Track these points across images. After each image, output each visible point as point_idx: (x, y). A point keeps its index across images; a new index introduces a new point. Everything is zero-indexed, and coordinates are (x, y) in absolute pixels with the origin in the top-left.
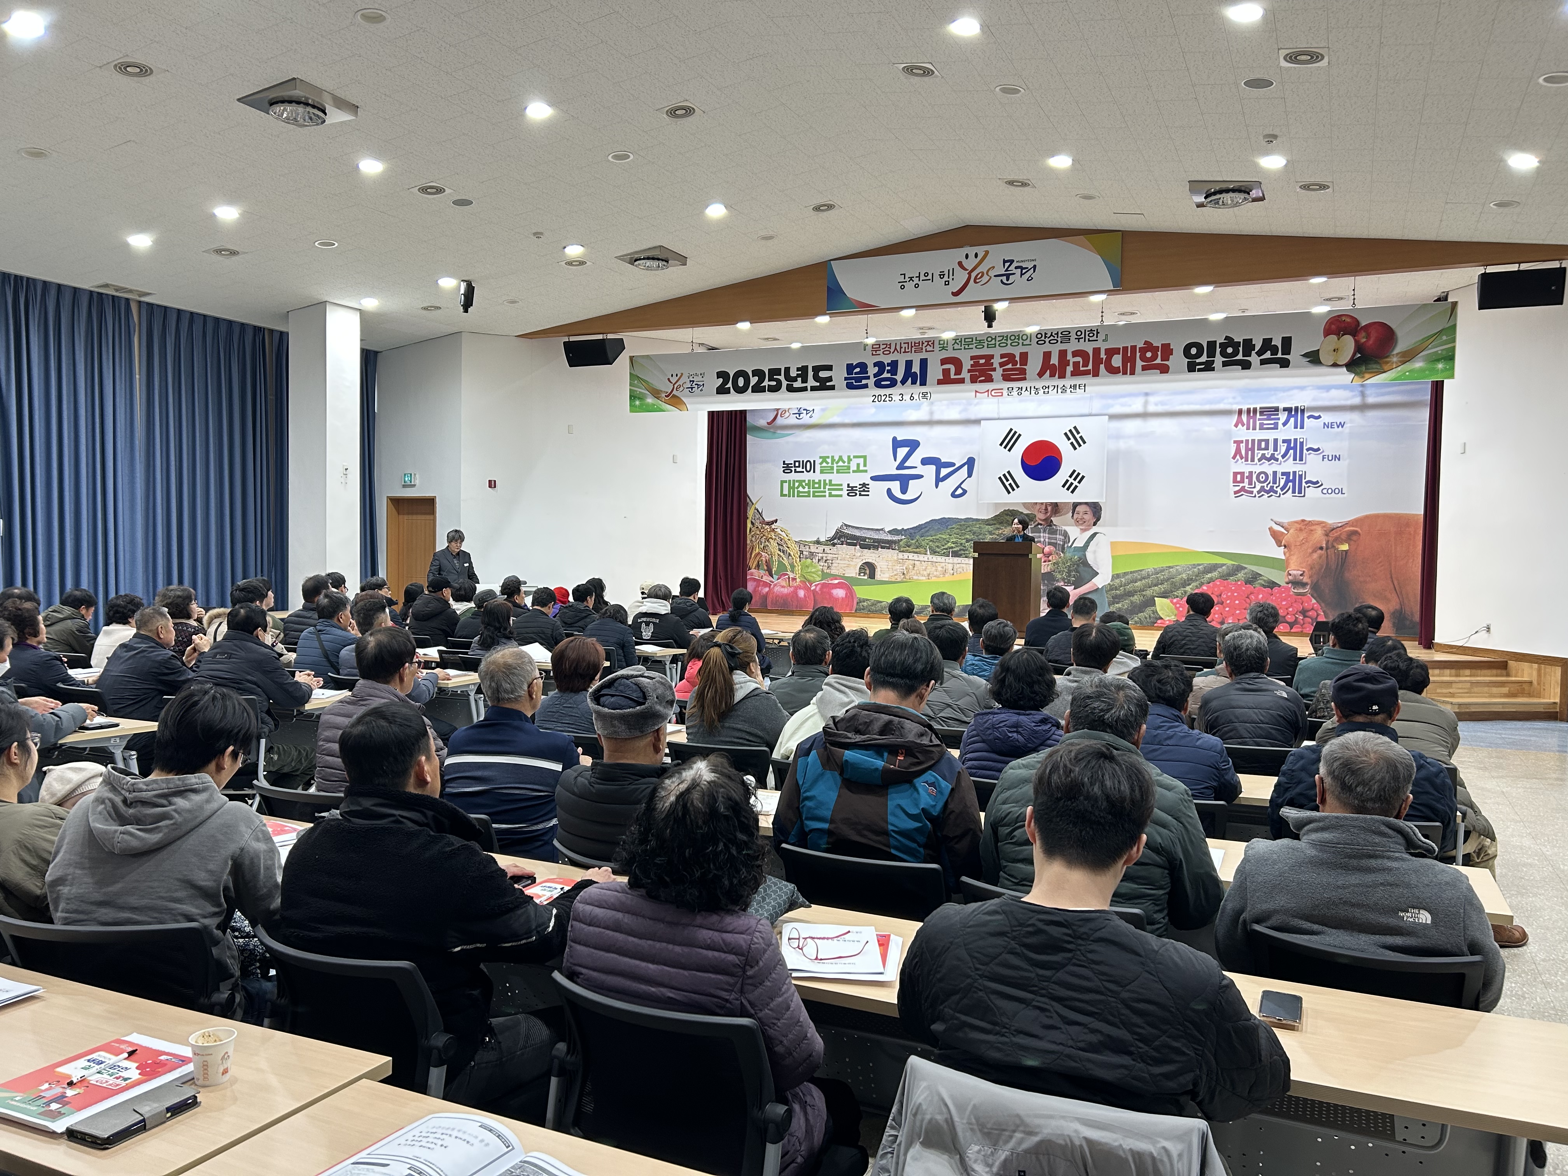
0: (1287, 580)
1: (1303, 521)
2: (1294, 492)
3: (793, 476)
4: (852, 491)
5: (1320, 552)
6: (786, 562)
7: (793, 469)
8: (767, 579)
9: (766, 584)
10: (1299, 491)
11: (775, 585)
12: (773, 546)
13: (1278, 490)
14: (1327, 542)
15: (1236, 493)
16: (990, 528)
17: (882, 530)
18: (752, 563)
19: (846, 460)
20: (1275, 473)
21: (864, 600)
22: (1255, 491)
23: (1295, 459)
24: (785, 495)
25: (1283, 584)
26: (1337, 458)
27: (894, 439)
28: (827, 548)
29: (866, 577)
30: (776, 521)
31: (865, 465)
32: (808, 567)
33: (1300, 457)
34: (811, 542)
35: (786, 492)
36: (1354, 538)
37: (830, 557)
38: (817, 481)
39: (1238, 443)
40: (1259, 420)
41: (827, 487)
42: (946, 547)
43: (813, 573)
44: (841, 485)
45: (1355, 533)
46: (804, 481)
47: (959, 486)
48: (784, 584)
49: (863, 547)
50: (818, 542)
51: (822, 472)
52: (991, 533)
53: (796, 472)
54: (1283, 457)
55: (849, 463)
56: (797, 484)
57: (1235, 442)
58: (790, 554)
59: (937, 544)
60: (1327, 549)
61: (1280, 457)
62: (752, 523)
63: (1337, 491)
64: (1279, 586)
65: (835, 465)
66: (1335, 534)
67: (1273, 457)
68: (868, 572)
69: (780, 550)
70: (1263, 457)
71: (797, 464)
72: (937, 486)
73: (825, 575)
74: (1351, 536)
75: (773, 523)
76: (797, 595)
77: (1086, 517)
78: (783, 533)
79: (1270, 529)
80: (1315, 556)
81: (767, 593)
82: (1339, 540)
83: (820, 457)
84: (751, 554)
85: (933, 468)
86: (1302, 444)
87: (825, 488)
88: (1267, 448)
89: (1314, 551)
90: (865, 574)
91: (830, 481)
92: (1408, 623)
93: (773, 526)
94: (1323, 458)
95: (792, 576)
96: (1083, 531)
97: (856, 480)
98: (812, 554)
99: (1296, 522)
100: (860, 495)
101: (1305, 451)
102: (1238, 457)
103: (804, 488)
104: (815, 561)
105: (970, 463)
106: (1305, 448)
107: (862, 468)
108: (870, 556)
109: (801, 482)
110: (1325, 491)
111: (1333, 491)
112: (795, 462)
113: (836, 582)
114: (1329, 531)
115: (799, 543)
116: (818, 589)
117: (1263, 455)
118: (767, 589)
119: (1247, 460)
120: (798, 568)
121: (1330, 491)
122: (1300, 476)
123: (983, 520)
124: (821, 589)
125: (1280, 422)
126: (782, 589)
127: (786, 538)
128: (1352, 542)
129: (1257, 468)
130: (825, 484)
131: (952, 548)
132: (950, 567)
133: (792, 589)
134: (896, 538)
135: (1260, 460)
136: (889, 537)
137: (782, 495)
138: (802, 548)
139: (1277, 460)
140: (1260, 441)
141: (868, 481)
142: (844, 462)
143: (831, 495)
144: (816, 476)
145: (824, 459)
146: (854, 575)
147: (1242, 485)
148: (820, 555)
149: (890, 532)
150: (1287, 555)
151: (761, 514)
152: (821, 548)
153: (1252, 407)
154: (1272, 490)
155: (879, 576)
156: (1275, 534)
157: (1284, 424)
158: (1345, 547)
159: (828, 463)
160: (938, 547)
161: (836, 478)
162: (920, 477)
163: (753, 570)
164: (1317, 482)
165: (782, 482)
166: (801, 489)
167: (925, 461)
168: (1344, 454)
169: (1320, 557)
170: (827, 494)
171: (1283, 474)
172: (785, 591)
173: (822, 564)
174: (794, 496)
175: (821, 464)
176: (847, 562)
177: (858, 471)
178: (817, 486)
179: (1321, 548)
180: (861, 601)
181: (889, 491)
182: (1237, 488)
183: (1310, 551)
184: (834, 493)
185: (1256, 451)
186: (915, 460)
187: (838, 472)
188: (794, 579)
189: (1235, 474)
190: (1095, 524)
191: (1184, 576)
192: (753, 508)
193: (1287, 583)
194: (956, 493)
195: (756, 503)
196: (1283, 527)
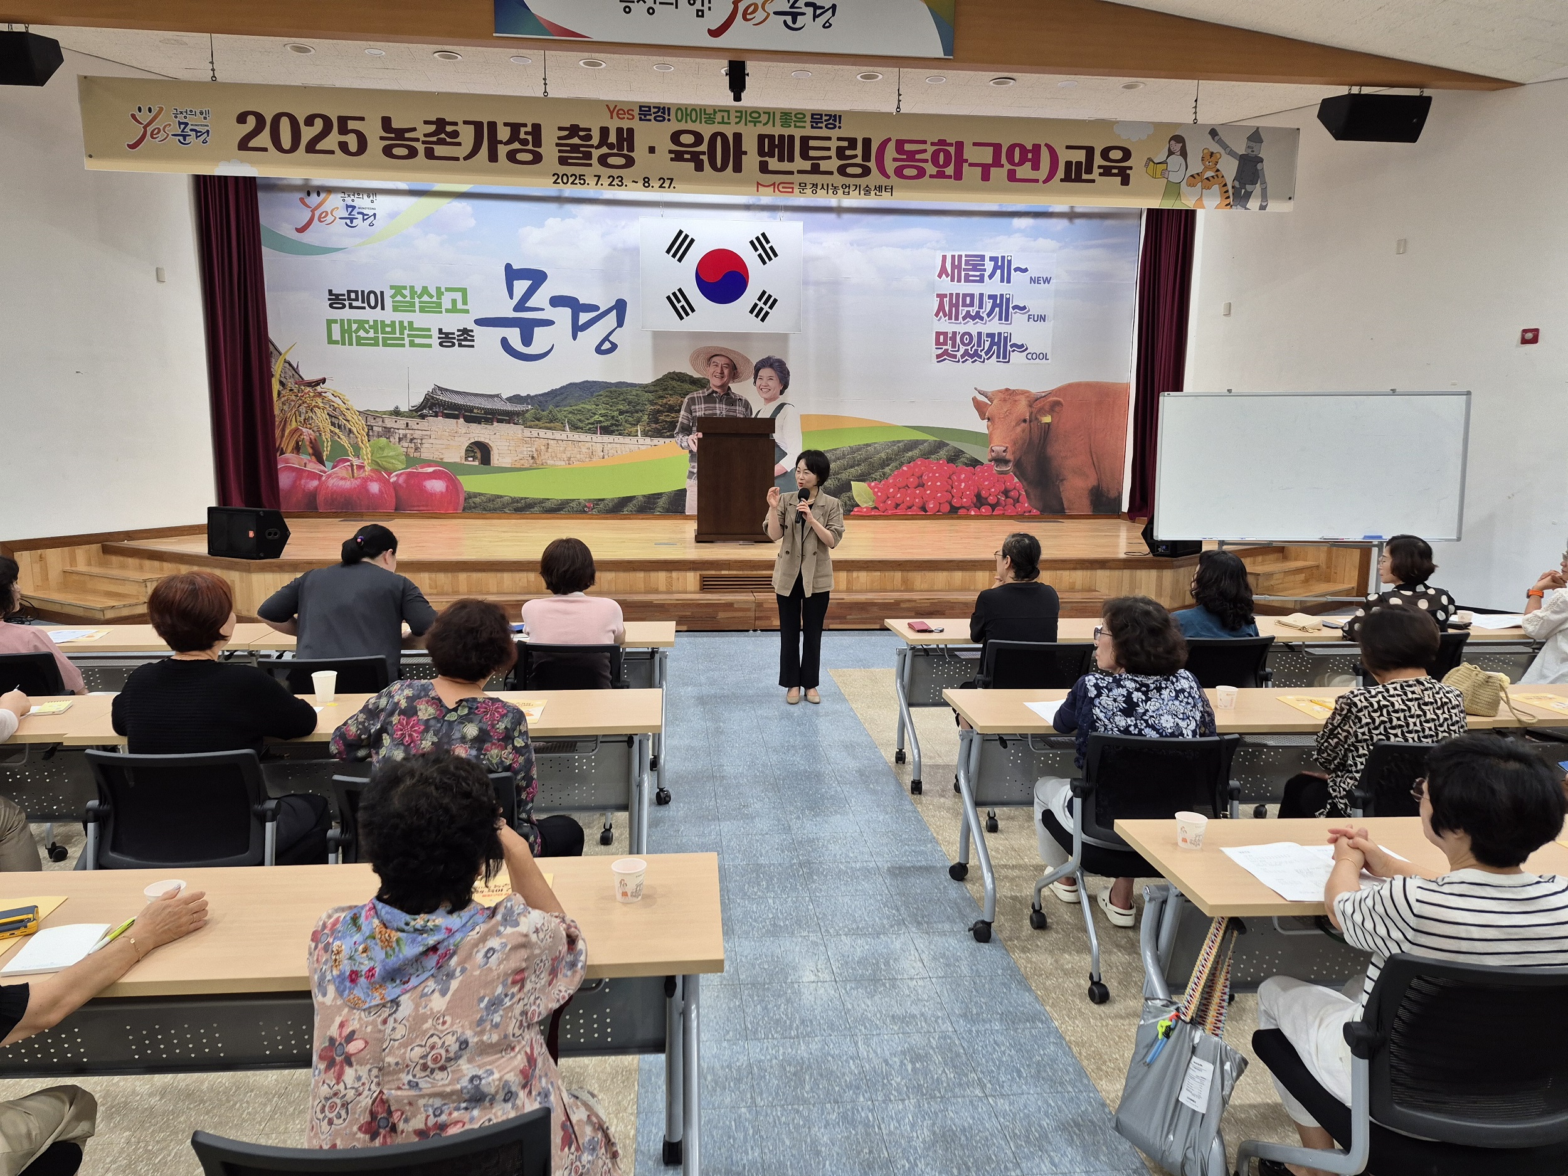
0: (990, 457)
1: (1007, 390)
2: (998, 357)
3: (347, 314)
4: (446, 339)
5: (1023, 424)
6: (344, 441)
7: (347, 303)
8: (313, 467)
9: (313, 476)
10: (1004, 357)
11: (329, 476)
12: (321, 418)
13: (983, 353)
14: (1031, 414)
15: (938, 356)
16: (651, 396)
17: (497, 396)
18: (287, 444)
19: (434, 293)
20: (979, 334)
21: (476, 495)
22: (959, 354)
23: (1000, 319)
24: (336, 342)
25: (986, 462)
26: (1042, 318)
27: (508, 267)
28: (413, 423)
29: (476, 463)
30: (324, 381)
31: (465, 302)
32: (382, 449)
33: (1005, 317)
34: (385, 413)
35: (336, 336)
36: (1057, 409)
37: (417, 434)
38: (388, 322)
39: (941, 297)
40: (964, 270)
41: (406, 332)
42: (592, 420)
43: (391, 457)
44: (429, 330)
45: (1058, 403)
46: (367, 322)
47: (606, 339)
48: (344, 474)
49: (469, 420)
50: (396, 413)
51: (395, 309)
52: (652, 403)
53: (351, 307)
54: (989, 315)
55: (439, 298)
56: (354, 327)
57: (938, 295)
58: (350, 431)
59: (579, 417)
60: (1030, 421)
61: (985, 315)
62: (282, 383)
63: (1041, 356)
64: (982, 464)
65: (417, 300)
66: (1038, 405)
67: (978, 316)
68: (479, 455)
69: (333, 424)
70: (968, 315)
71: (353, 296)
72: (575, 337)
73: (410, 461)
74: (1054, 407)
75: (318, 383)
76: (367, 491)
77: (770, 383)
78: (337, 400)
79: (974, 399)
80: (1019, 429)
81: (316, 488)
82: (1042, 411)
83: (392, 287)
84: (283, 430)
85: (567, 312)
86: (1008, 300)
87: (402, 333)
88: (972, 305)
89: (1018, 424)
90: (475, 458)
91: (411, 323)
92: (1104, 499)
93: (319, 389)
94: (1029, 318)
95: (356, 462)
96: (768, 400)
97: (453, 324)
98: (388, 432)
99: (1000, 391)
100: (460, 345)
101: (1011, 309)
102: (941, 314)
103: (367, 332)
104: (394, 439)
105: (620, 307)
106: (1011, 306)
107: (460, 306)
108: (481, 433)
109: (361, 324)
110: (1029, 356)
111: (1038, 356)
112: (349, 292)
113: (430, 470)
114: (1034, 401)
115: (365, 414)
116: (401, 481)
117: (968, 312)
118: (315, 483)
119: (950, 318)
120: (366, 450)
121: (1034, 356)
122: (1005, 338)
123: (640, 386)
124: (406, 481)
125: (987, 274)
126: (342, 483)
127: (343, 407)
128: (1055, 414)
129: (961, 327)
130: (402, 328)
131: (600, 422)
132: (599, 447)
133: (358, 482)
134: (519, 408)
135: (964, 318)
136: (509, 407)
137: (331, 341)
138: (371, 422)
139: (982, 319)
140: (965, 296)
141: (471, 325)
142: (431, 296)
143: (412, 344)
144: (387, 315)
145: (398, 290)
146: (458, 460)
147: (945, 347)
148: (400, 431)
149: (510, 399)
150: (991, 429)
151: (296, 370)
152: (402, 422)
153: (957, 254)
154: (976, 354)
155: (496, 460)
156: (979, 407)
157: (991, 277)
158: (1047, 419)
159: (404, 296)
160: (580, 420)
161: (420, 320)
162: (549, 323)
163: (288, 455)
164: (1022, 346)
165: (329, 323)
166: (362, 333)
167: (556, 301)
168: (1049, 314)
169: (1023, 431)
170: (407, 341)
171: (988, 335)
172: (347, 485)
173: (406, 445)
174: (351, 344)
175: (393, 297)
176: (445, 442)
177: (454, 310)
178: (388, 329)
179: (1025, 421)
180: (470, 496)
181: (505, 343)
182: (940, 351)
183: (1013, 424)
184: (417, 341)
185: (961, 308)
186: (541, 298)
187: (422, 310)
188: (361, 467)
189: (938, 334)
190: (782, 393)
191: (883, 455)
192: (281, 360)
193: (990, 461)
194: (603, 348)
195: (287, 352)
196: (986, 397)
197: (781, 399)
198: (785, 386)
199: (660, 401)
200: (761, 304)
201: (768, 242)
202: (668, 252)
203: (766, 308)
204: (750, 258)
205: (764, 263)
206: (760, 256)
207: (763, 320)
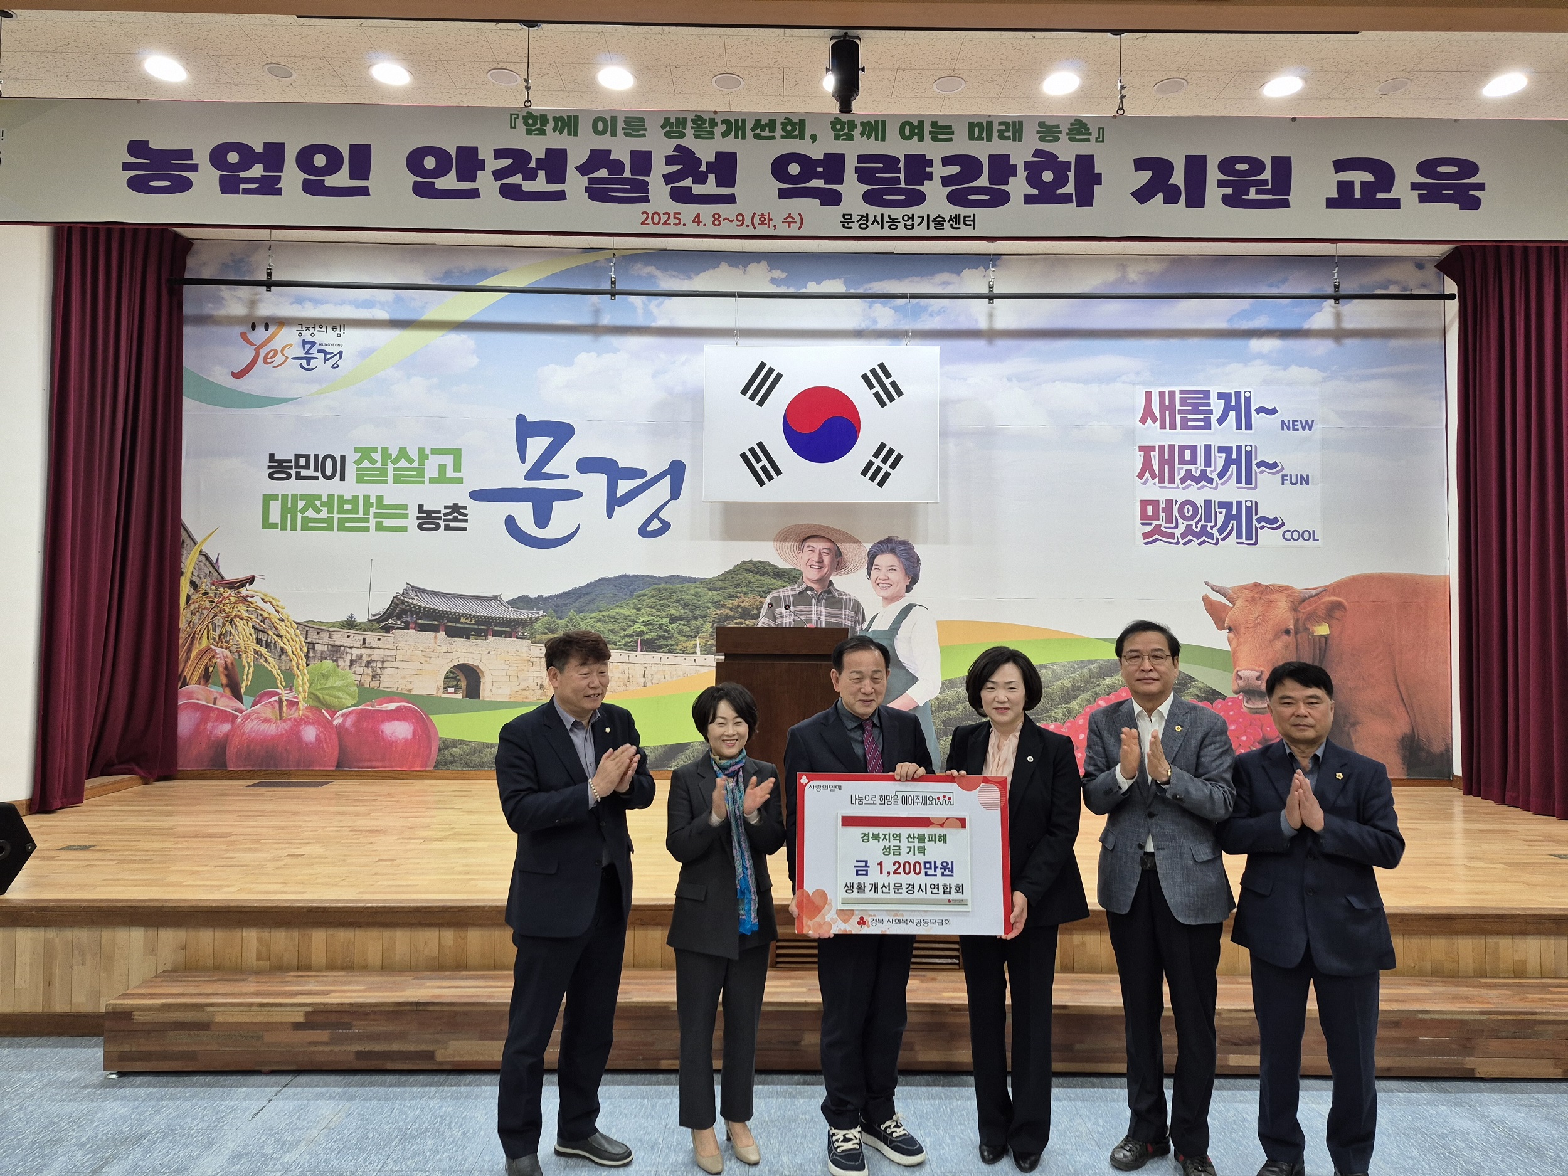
0: (1236, 687)
1: (1256, 585)
2: (1239, 536)
3: (293, 486)
4: (428, 519)
5: (1285, 637)
6: (273, 665)
7: (293, 472)
8: (226, 703)
9: (225, 716)
10: (1248, 536)
11: (247, 717)
12: (243, 634)
13: (1215, 531)
14: (1297, 621)
15: (1146, 536)
16: (716, 596)
17: (495, 598)
18: (191, 669)
19: (414, 455)
20: (1208, 503)
21: (455, 743)
22: (1178, 533)
23: (1239, 481)
24: (274, 526)
25: (1229, 694)
26: (1304, 480)
27: (521, 419)
28: (372, 638)
29: (459, 696)
30: (251, 580)
31: (457, 469)
32: (325, 676)
33: (1246, 478)
34: (333, 625)
35: (275, 517)
36: (1338, 614)
37: (377, 654)
38: (348, 497)
39: (1146, 450)
40: (1180, 412)
41: (373, 510)
42: (630, 631)
43: (338, 689)
44: (405, 507)
45: (1338, 606)
46: (319, 497)
47: (655, 515)
48: (268, 713)
49: (452, 633)
50: (350, 624)
51: (360, 479)
52: (717, 604)
53: (299, 477)
54: (1221, 475)
55: (422, 461)
56: (301, 504)
57: (1142, 449)
58: (283, 651)
59: (611, 626)
60: (1296, 633)
61: (1214, 476)
62: (193, 585)
63: (1306, 535)
64: (1224, 697)
65: (390, 466)
66: (1307, 608)
67: (1204, 477)
68: (463, 684)
69: (259, 641)
70: (1188, 476)
71: (302, 462)
72: (610, 514)
73: (365, 694)
74: (1333, 611)
75: (243, 583)
76: (299, 738)
77: (891, 575)
78: (268, 607)
79: (1205, 599)
80: (1279, 645)
81: (227, 735)
82: (1313, 618)
83: (357, 450)
84: (189, 651)
85: (599, 480)
86: (1249, 454)
87: (366, 512)
88: (1194, 461)
89: (1276, 637)
90: (457, 688)
91: (380, 498)
92: (1423, 755)
93: (244, 591)
94: (1283, 480)
95: (287, 696)
96: (889, 600)
97: (438, 499)
98: (335, 652)
99: (1245, 587)
100: (447, 528)
101: (1254, 467)
102: (1147, 474)
103: (318, 511)
104: (344, 663)
105: (676, 472)
106: (1254, 462)
107: (450, 473)
108: (467, 651)
109: (311, 500)
110: (1288, 536)
111: (1301, 535)
112: (297, 457)
113: (392, 706)
114: (1298, 601)
115: (306, 627)
116: (349, 723)
117: (1189, 472)
118: (226, 727)
119: (1162, 481)
120: (303, 680)
121: (1295, 535)
122: (1249, 509)
123: (701, 581)
124: (356, 724)
125: (1214, 418)
126: (264, 727)
127: (275, 617)
128: (1335, 622)
129: (1179, 494)
130: (367, 504)
131: (642, 633)
132: (639, 670)
133: (286, 726)
134: (525, 615)
135: (1183, 481)
136: (512, 614)
137: (267, 525)
138: (313, 637)
139: (1210, 481)
140: (1182, 449)
141: (464, 500)
142: (411, 461)
143: (380, 527)
144: (348, 488)
145: (365, 453)
146: (433, 692)
147: (1155, 522)
148: (354, 651)
149: (515, 603)
150: (1234, 642)
151: (214, 566)
152: (356, 638)
153: (1167, 390)
154: (1204, 532)
155: (487, 691)
156: (1213, 609)
157: (1221, 421)
158: (1323, 630)
159: (374, 462)
160: (612, 631)
161: (393, 493)
162: (575, 495)
163: (192, 687)
164: (1275, 520)
165: (267, 499)
166: (311, 513)
167: (586, 465)
168: (1313, 471)
169: (1286, 647)
170: (372, 524)
171: (1221, 505)
172: (271, 729)
173: (359, 670)
174: (294, 528)
175: (357, 462)
176: (418, 666)
177: (442, 478)
178: (348, 507)
179: (1287, 632)
180: (447, 745)
181: (510, 523)
182: (1148, 529)
183: (1269, 636)
184: (387, 522)
185: (1177, 466)
186: (564, 461)
187: (397, 480)
188: (293, 704)
189: (1144, 504)
190: (909, 589)
191: (1066, 682)
192: (195, 552)
193: (1236, 693)
194: (649, 528)
195: (203, 542)
196: (1224, 595)
197: (908, 598)
198: (914, 579)
199: (729, 603)
200: (878, 462)
201: (888, 375)
202: (744, 392)
203: (886, 468)
204: (862, 399)
205: (883, 404)
206: (877, 395)
207: (881, 484)
